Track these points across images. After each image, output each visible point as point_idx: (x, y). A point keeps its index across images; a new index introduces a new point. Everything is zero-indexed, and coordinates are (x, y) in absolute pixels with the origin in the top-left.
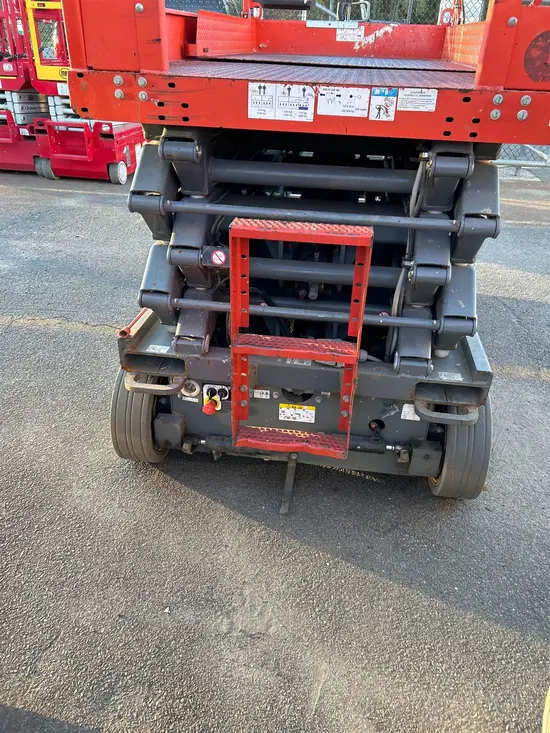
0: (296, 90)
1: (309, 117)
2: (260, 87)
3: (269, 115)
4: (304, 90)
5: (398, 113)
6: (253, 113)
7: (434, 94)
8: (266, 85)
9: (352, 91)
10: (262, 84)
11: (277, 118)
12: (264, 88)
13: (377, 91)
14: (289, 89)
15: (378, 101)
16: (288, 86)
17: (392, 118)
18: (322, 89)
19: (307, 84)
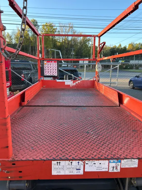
0: (75, 163)
1: (81, 172)
2: (57, 163)
3: (62, 173)
4: (78, 163)
5: (121, 169)
6: (54, 173)
7: (137, 161)
8: (60, 161)
9: (100, 161)
10: (59, 162)
11: (66, 174)
12: (60, 163)
13: (112, 161)
14: (71, 163)
15: (112, 165)
16: (71, 161)
17: (119, 171)
18: (87, 162)
19: (80, 160)
